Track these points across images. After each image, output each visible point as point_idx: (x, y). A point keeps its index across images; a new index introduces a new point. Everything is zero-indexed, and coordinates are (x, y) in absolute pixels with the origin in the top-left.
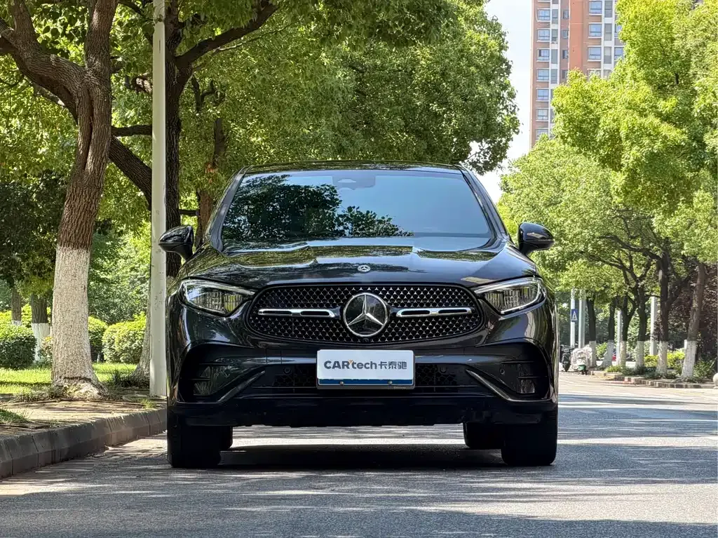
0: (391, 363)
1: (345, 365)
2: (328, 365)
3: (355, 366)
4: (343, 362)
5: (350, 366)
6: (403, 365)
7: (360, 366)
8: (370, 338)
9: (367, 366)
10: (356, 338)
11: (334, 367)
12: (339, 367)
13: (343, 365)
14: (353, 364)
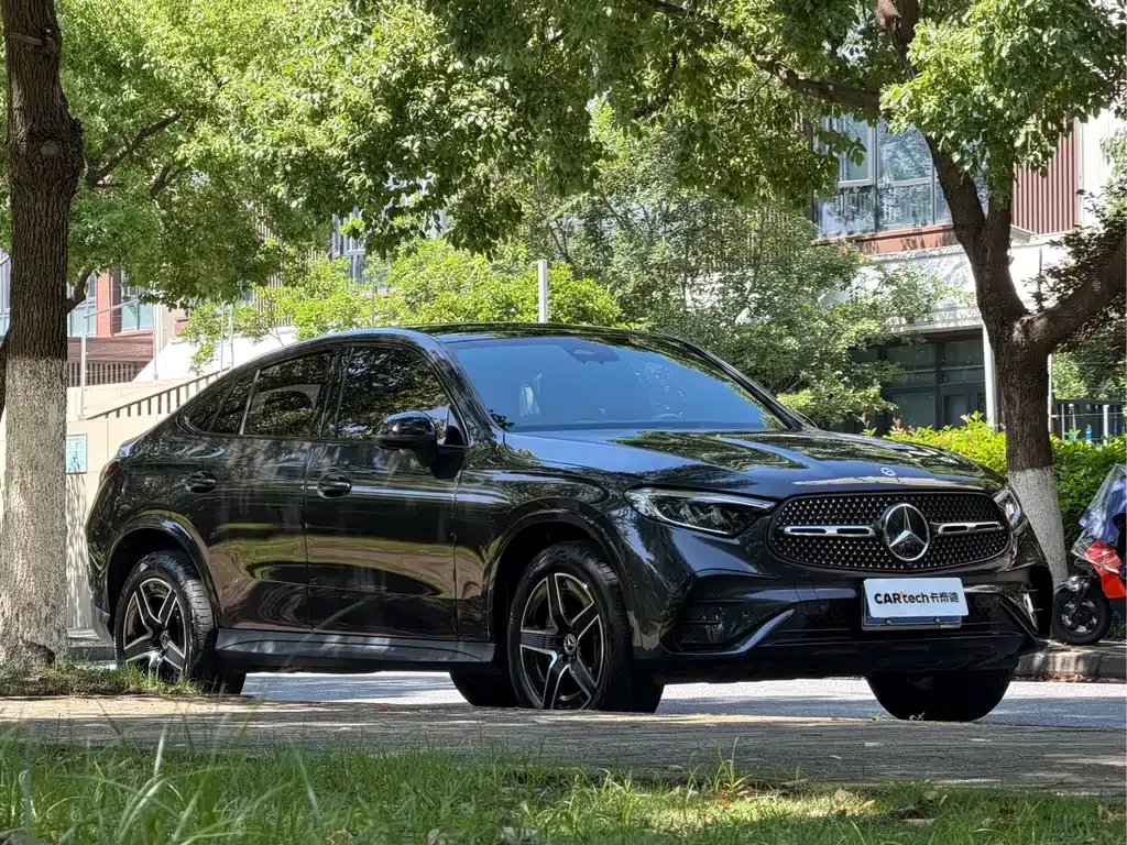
0: (942, 595)
1: (896, 598)
2: (879, 599)
3: (907, 599)
4: (894, 595)
5: (902, 599)
6: (954, 597)
7: (912, 599)
8: (914, 562)
9: (920, 599)
10: (899, 563)
11: (886, 601)
12: (890, 601)
13: (895, 599)
14: (905, 596)
